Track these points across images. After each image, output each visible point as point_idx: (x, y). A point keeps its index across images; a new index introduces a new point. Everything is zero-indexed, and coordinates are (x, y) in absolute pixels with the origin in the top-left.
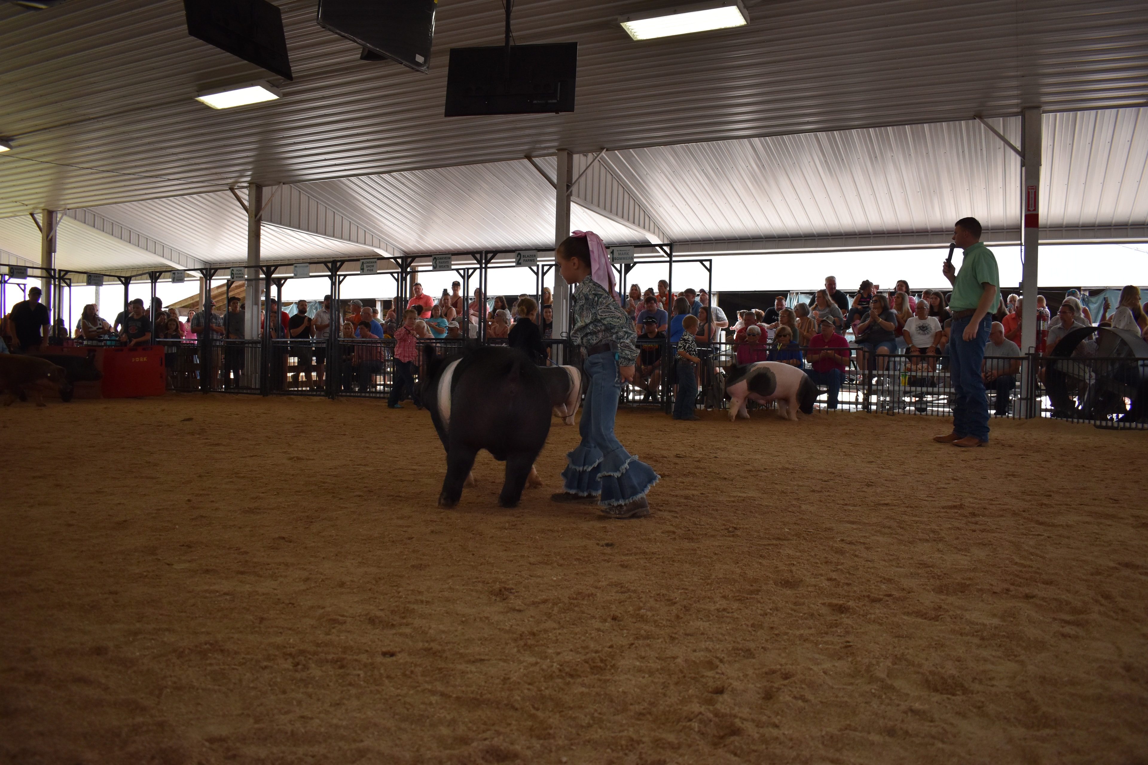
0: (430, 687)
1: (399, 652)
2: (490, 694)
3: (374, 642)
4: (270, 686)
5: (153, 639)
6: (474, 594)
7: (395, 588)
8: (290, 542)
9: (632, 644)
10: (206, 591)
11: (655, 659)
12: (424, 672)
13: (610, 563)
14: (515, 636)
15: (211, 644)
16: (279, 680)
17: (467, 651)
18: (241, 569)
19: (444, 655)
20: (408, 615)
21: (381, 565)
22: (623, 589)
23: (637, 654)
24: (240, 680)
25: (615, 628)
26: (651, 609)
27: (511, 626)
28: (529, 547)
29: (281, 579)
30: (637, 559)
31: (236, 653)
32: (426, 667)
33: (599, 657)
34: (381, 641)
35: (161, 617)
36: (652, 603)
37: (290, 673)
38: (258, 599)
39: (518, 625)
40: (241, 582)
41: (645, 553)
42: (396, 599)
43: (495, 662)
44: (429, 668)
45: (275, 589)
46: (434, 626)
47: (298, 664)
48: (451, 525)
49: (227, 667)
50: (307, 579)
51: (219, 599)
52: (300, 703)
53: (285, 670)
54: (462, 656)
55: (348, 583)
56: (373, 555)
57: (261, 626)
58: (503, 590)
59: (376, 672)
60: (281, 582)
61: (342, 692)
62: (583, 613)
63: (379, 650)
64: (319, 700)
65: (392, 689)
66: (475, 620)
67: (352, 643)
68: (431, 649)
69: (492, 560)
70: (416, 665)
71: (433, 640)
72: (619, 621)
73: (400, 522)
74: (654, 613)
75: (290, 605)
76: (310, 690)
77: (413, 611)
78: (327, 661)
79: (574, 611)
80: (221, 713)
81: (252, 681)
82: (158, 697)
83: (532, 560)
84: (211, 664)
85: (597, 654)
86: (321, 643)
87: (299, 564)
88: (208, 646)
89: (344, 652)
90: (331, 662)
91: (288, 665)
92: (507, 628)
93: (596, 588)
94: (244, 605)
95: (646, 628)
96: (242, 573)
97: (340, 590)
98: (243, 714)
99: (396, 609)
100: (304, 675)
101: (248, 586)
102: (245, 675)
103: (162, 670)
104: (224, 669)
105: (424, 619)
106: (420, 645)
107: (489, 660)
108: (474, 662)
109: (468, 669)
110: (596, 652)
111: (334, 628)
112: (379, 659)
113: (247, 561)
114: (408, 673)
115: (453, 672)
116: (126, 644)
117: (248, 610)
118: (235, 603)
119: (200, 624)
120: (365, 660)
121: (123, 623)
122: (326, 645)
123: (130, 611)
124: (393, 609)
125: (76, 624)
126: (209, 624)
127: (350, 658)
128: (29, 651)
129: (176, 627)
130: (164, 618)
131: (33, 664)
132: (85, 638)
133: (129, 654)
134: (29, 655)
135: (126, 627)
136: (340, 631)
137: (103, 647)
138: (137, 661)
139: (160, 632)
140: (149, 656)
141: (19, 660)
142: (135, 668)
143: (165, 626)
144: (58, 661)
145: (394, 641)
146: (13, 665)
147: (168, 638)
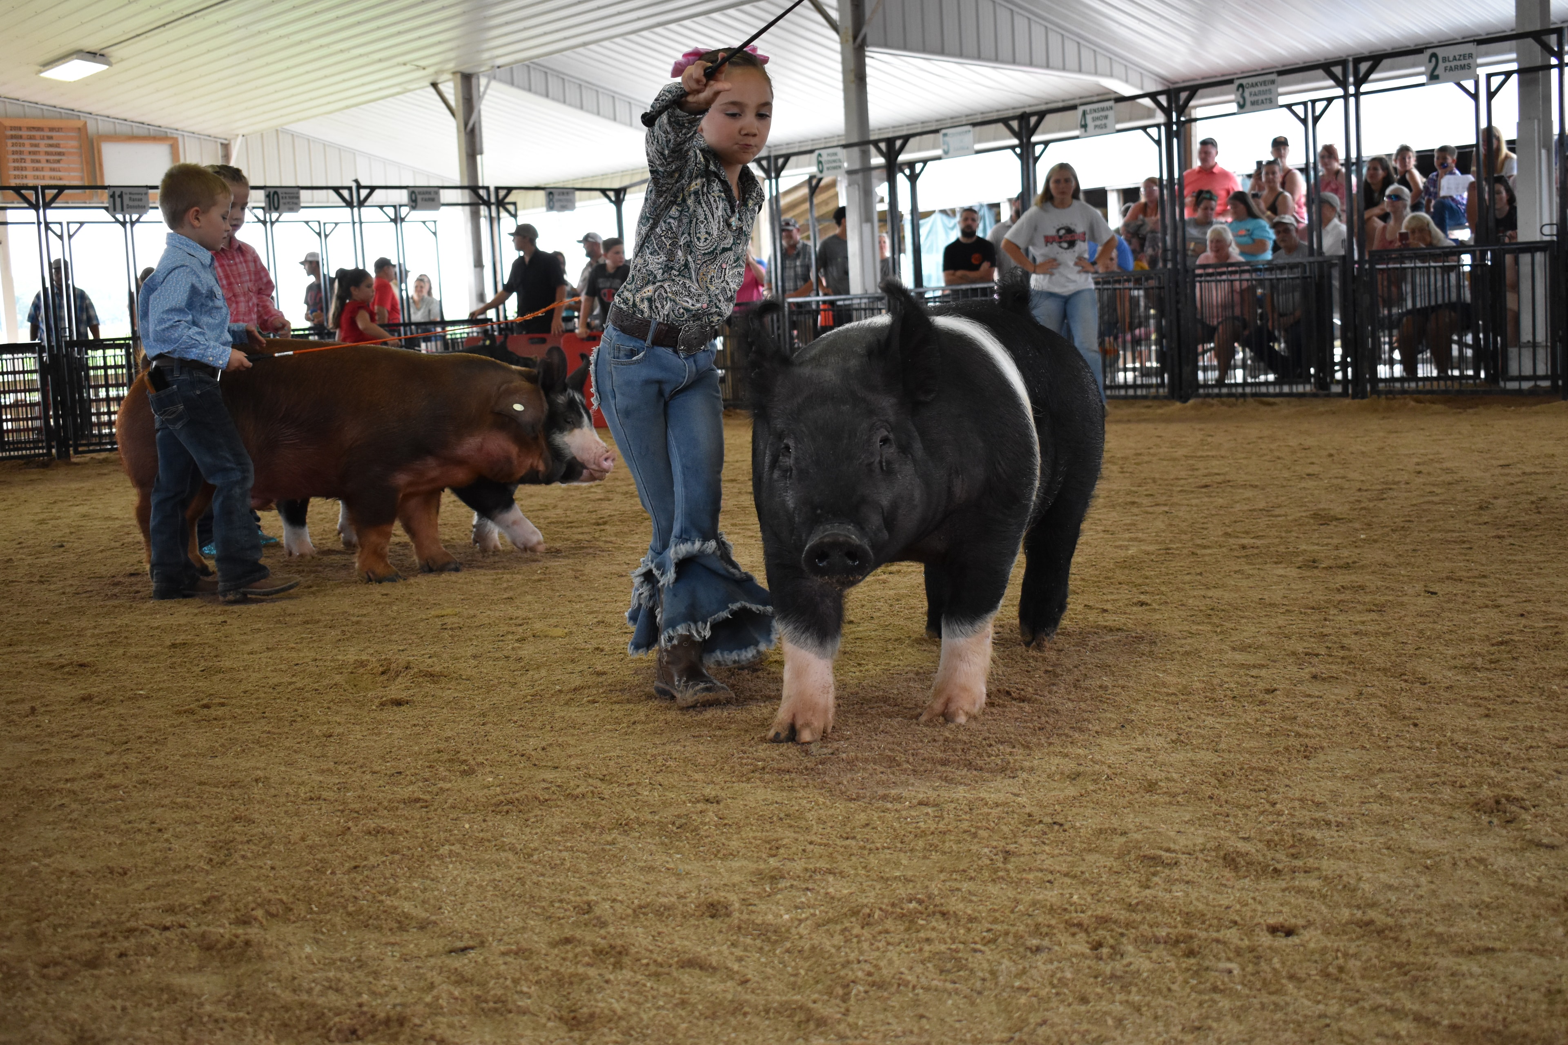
0: (1388, 1003)
1: (1304, 927)
2: (1526, 1021)
3: (1246, 905)
4: (1054, 986)
5: (807, 889)
6: (1438, 809)
7: (1263, 794)
8: (1023, 700)
10: (884, 797)
12: (1365, 969)
14: (1552, 900)
15: (920, 902)
16: (1069, 975)
17: (1453, 930)
18: (939, 755)
19: (1404, 937)
20: (1304, 850)
21: (1223, 746)
24: (993, 973)
27: (1540, 879)
28: (1540, 708)
29: (1025, 775)
31: (971, 919)
32: (1370, 959)
34: (1261, 903)
35: (810, 848)
37: (1088, 962)
38: (989, 814)
39: (1554, 877)
40: (946, 779)
42: (1270, 818)
43: (1518, 954)
44: (1375, 961)
45: (1017, 795)
46: (1369, 875)
47: (1097, 946)
48: (1351, 663)
49: (961, 946)
50: (1074, 777)
51: (914, 814)
52: (1120, 1022)
53: (1076, 955)
54: (1442, 940)
55: (1162, 784)
56: (1199, 727)
57: (1010, 866)
58: (1503, 801)
59: (1264, 965)
60: (1026, 781)
61: (1201, 1004)
63: (1260, 920)
64: (1156, 1018)
65: (1307, 1003)
66: (1455, 864)
67: (1201, 907)
68: (1371, 922)
70: (1346, 955)
71: (1374, 905)
73: (1240, 657)
75: (1056, 827)
76: (1136, 998)
77: (1312, 843)
78: (1157, 942)
80: (968, 1035)
81: (1018, 976)
82: (844, 1001)
83: (1553, 737)
84: (928, 940)
86: (1137, 904)
87: (1050, 744)
88: (913, 905)
89: (1187, 924)
90: (1165, 942)
91: (1080, 945)
92: (1532, 884)
94: (965, 825)
96: (944, 763)
97: (1147, 796)
98: (1012, 1038)
99: (1276, 838)
100: (1118, 966)
101: (961, 788)
102: (1000, 964)
103: (839, 948)
104: (957, 951)
105: (1341, 859)
106: (1345, 913)
107: (1504, 950)
108: (1470, 953)
109: (1464, 968)
111: (1154, 874)
112: (1266, 939)
113: (946, 740)
114: (1331, 969)
115: (1432, 974)
116: (760, 898)
117: (975, 835)
118: (946, 821)
119: (888, 862)
120: (1236, 941)
121: (744, 857)
122: (1149, 908)
123: (751, 834)
124: (1269, 837)
125: (660, 859)
126: (904, 862)
127: (1203, 935)
128: (589, 907)
129: (845, 866)
130: (818, 850)
131: (603, 932)
132: (683, 886)
133: (770, 917)
134: (592, 915)
135: (752, 866)
136: (1169, 881)
137: (719, 902)
138: (788, 931)
139: (818, 877)
140: (809, 922)
141: (576, 924)
142: (788, 945)
143: (823, 864)
144: (645, 927)
145: (1288, 903)
146: (568, 932)
147: (836, 887)
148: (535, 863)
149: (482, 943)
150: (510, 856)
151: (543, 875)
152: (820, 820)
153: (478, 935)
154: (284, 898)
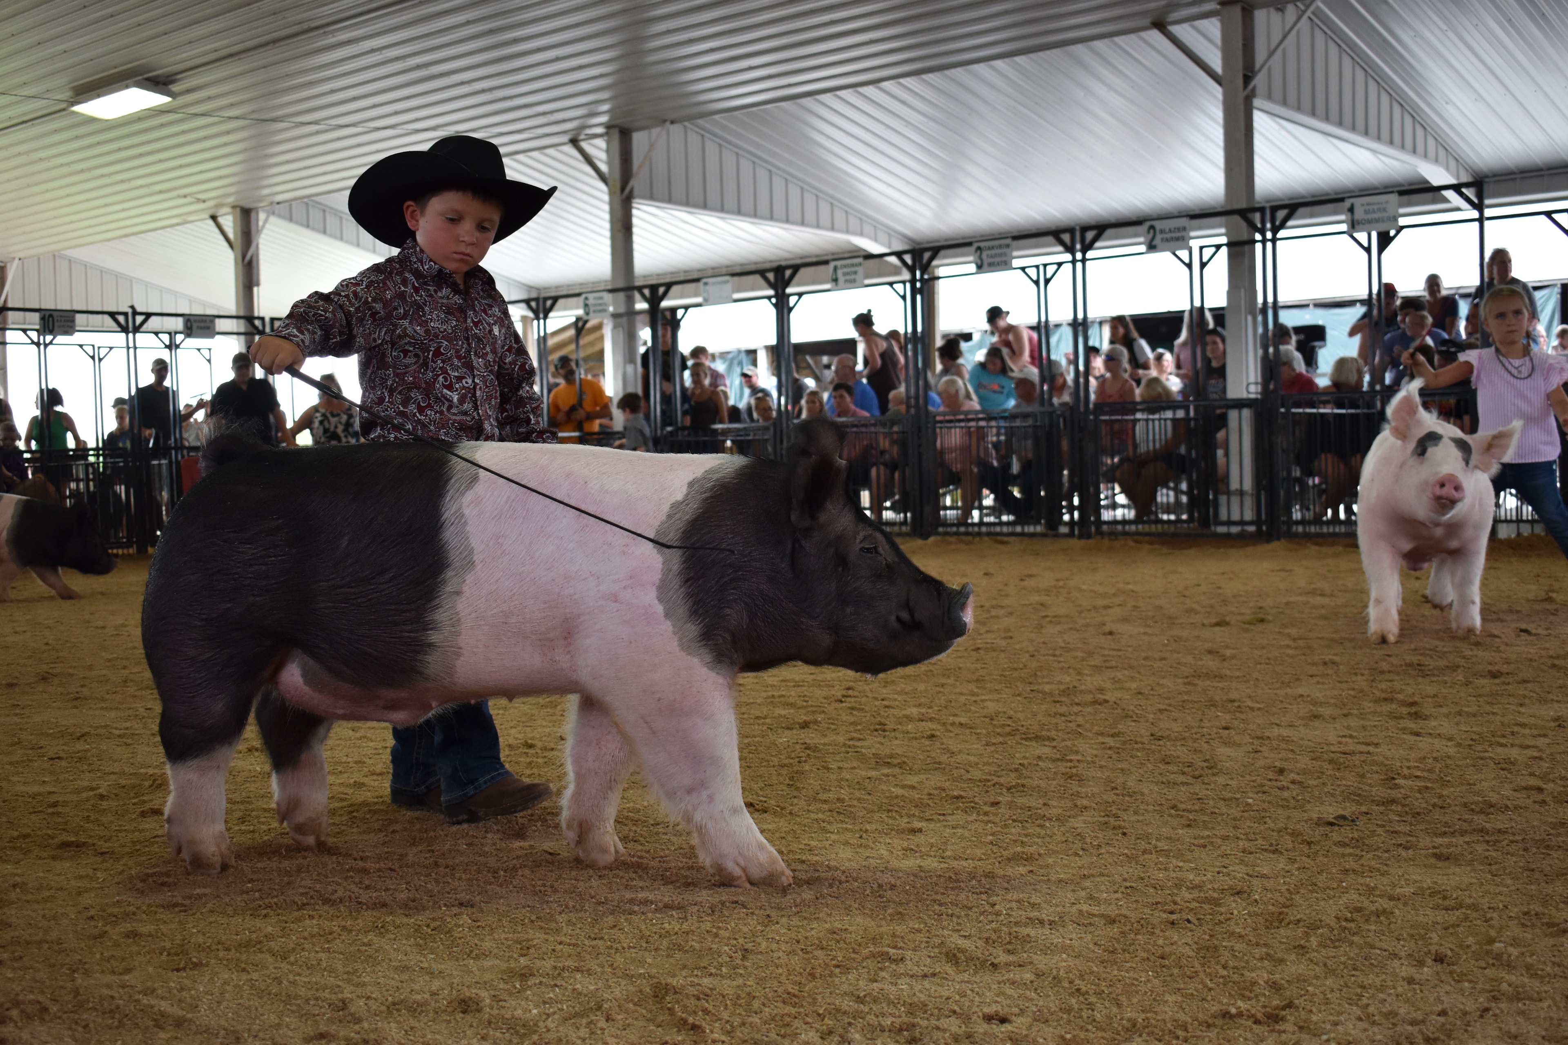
1: (1017, 1015)
3: (965, 996)
5: (556, 985)
7: (984, 897)
9: (1487, 1010)
10: (632, 901)
11: (1540, 1039)
13: (1410, 852)
20: (1019, 947)
21: (948, 853)
22: (1447, 903)
23: (1500, 1029)
25: (1443, 978)
26: (1515, 942)
30: (1468, 843)
33: (1421, 1032)
34: (978, 993)
35: (559, 947)
36: (1515, 930)
41: (1482, 831)
42: (990, 918)
62: (1373, 947)
63: (975, 1009)
67: (923, 997)
69: (1163, 845)
72: (1449, 965)
74: (1524, 950)
77: (1026, 939)
78: (883, 1031)
79: (1351, 944)
85: (1417, 1028)
86: (865, 996)
89: (910, 1013)
90: (890, 1031)
93: (1391, 898)
95: (1513, 978)
99: (994, 936)
110: (1413, 1023)
111: (881, 969)
112: (982, 1028)
116: (510, 994)
117: (716, 935)
118: (690, 921)
119: (633, 960)
120: (954, 1029)
121: (496, 957)
122: (875, 1000)
123: (503, 936)
124: (987, 935)
125: (414, 959)
126: (649, 960)
127: (924, 1023)
128: (344, 1005)
129: (594, 965)
130: (567, 950)
131: (357, 1027)
132: (436, 984)
133: (520, 1011)
134: (346, 1012)
135: (504, 965)
136: (896, 975)
137: (470, 998)
138: (536, 1025)
139: (566, 974)
140: (556, 1016)
141: (331, 1021)
142: (535, 1037)
143: (570, 963)
144: (398, 1022)
145: (1003, 994)
146: (323, 1028)
147: (584, 984)
148: (292, 964)
149: (238, 1038)
150: (267, 956)
151: (299, 975)
152: (569, 922)
153: (234, 1032)
154: (41, 998)
